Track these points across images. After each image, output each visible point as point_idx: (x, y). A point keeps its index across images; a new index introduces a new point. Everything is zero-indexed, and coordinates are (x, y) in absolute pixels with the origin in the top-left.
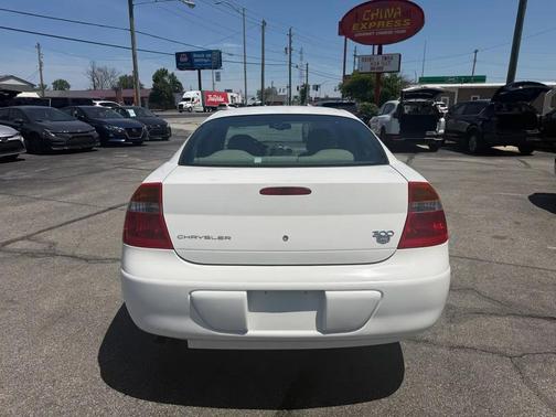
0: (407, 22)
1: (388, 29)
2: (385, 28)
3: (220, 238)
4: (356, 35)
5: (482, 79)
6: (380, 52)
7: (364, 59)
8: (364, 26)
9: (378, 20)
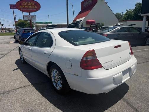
0: (36, 7)
1: (31, 8)
2: (30, 8)
3: (111, 61)
4: (21, 9)
5: (51, 23)
6: (30, 14)
7: (26, 16)
8: (23, 7)
9: (27, 5)
